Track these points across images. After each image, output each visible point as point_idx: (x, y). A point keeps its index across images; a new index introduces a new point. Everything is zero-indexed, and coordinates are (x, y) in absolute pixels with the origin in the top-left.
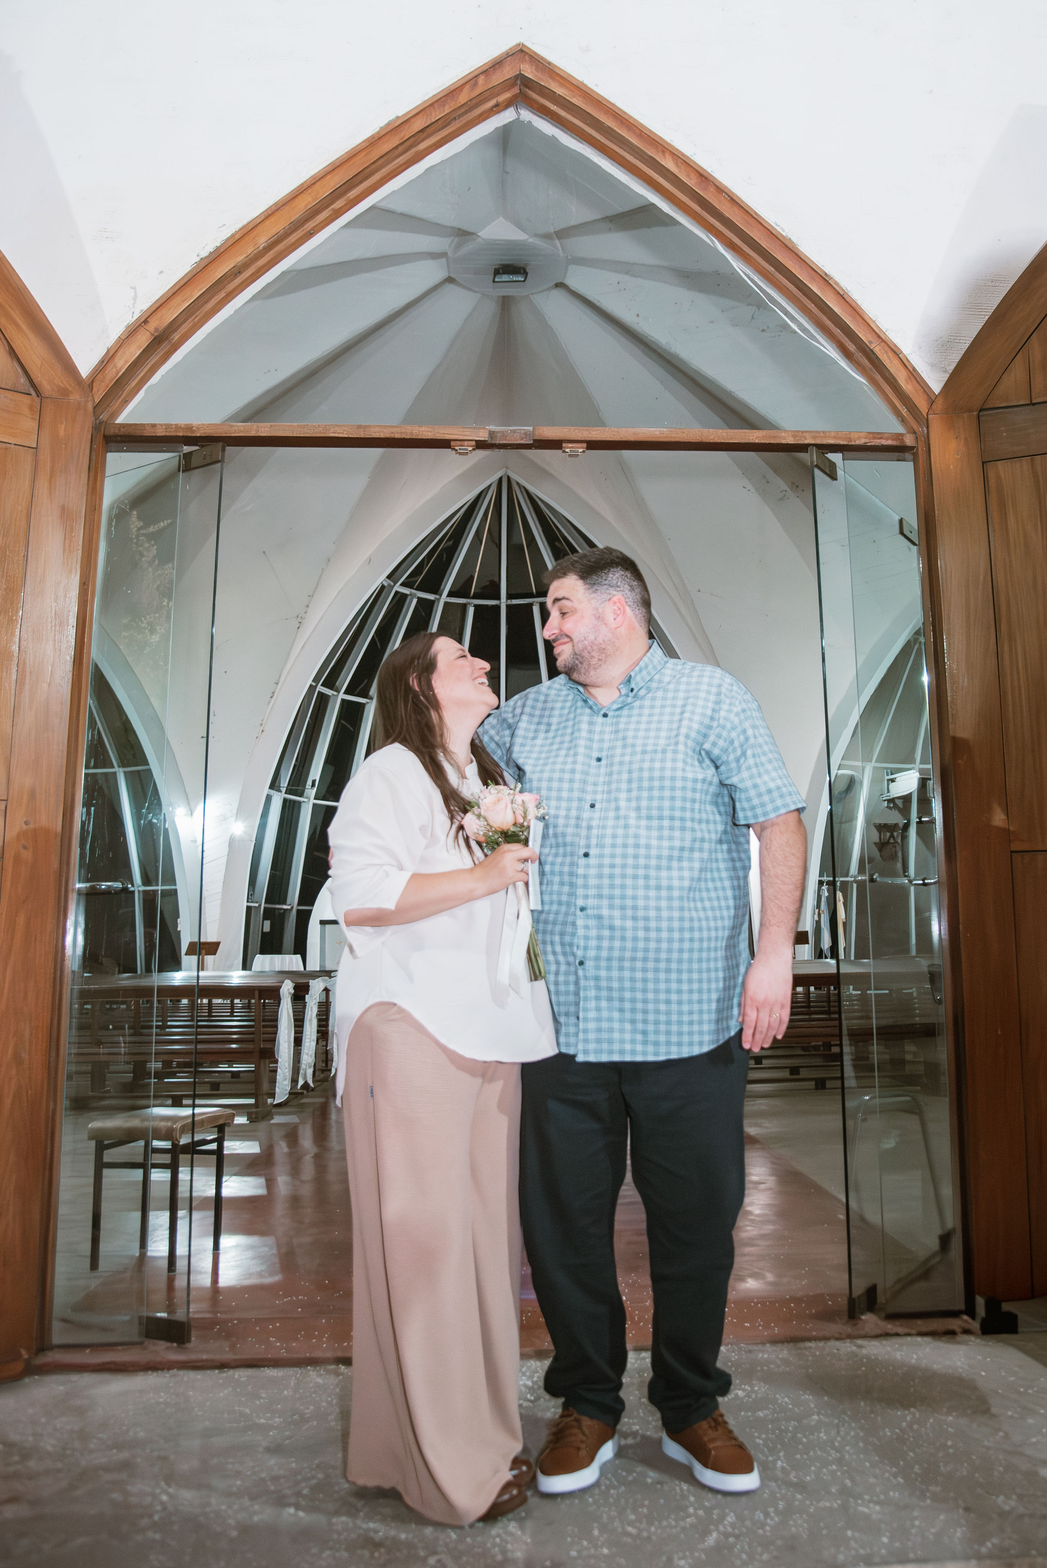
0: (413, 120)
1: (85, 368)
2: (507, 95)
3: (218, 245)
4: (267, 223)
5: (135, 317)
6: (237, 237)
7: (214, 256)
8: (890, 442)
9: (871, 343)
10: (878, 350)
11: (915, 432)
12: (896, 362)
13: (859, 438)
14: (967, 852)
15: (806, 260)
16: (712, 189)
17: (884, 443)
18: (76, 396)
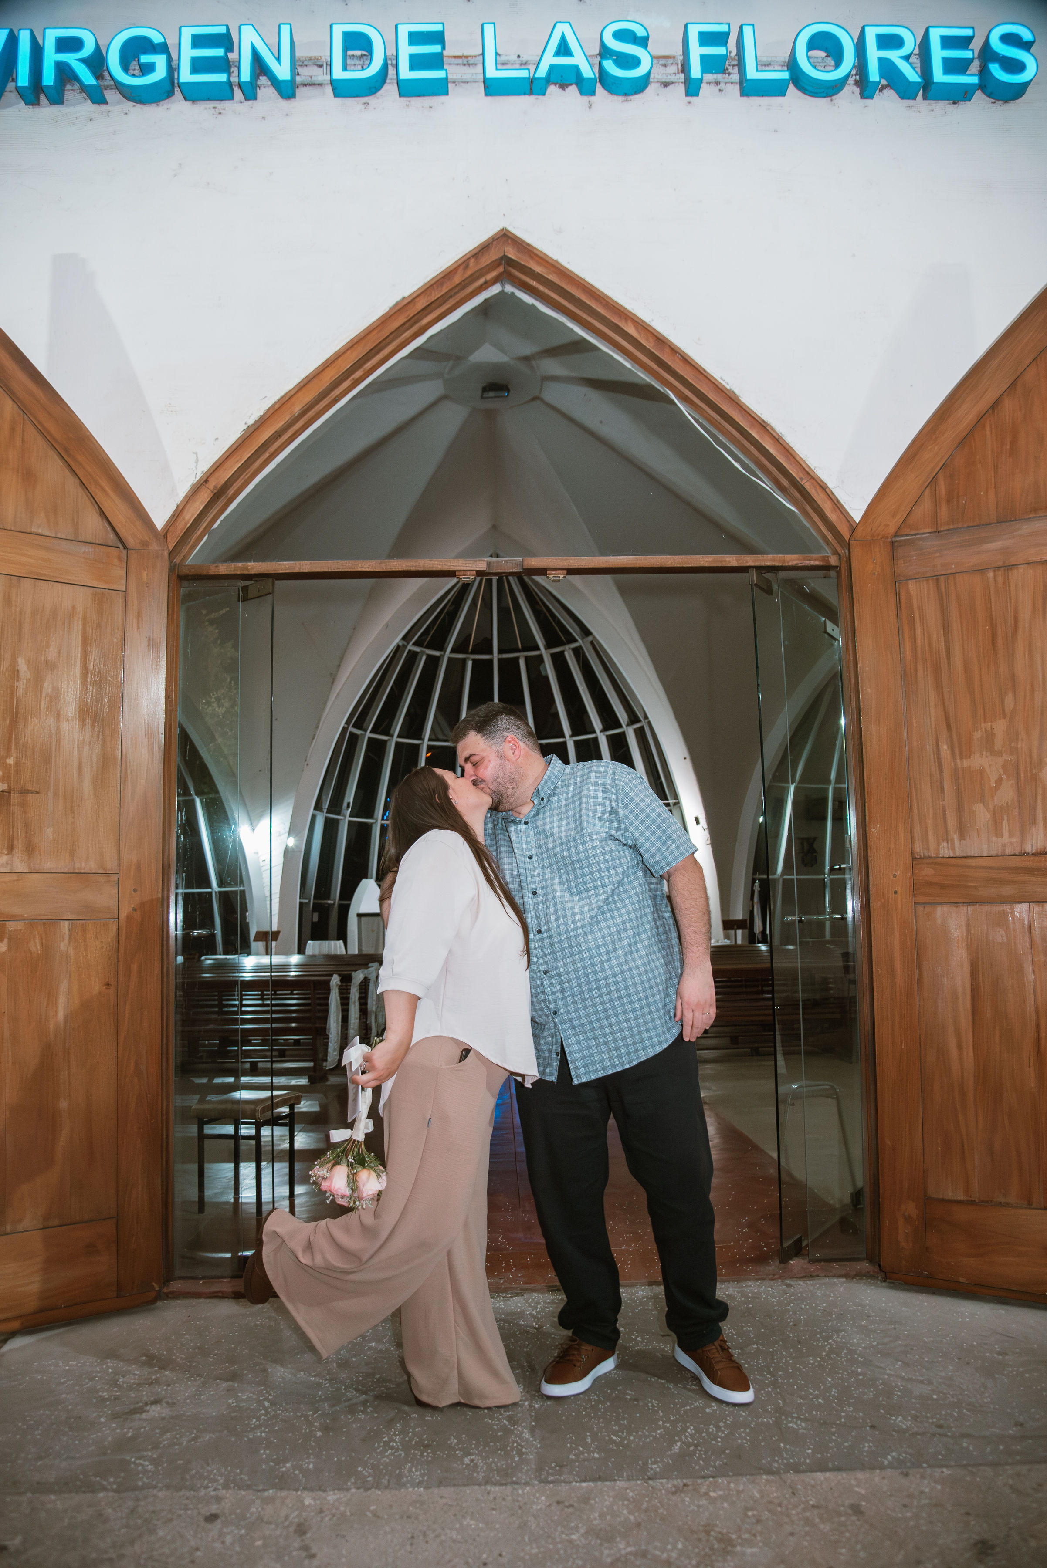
0: (416, 300)
1: (159, 523)
2: (494, 274)
3: (262, 414)
4: (300, 394)
5: (198, 477)
6: (277, 407)
7: (258, 424)
8: (817, 563)
9: (802, 479)
10: (807, 485)
11: (839, 555)
12: (823, 495)
13: (791, 560)
14: (879, 903)
15: (747, 410)
16: (667, 350)
17: (812, 563)
18: (154, 547)
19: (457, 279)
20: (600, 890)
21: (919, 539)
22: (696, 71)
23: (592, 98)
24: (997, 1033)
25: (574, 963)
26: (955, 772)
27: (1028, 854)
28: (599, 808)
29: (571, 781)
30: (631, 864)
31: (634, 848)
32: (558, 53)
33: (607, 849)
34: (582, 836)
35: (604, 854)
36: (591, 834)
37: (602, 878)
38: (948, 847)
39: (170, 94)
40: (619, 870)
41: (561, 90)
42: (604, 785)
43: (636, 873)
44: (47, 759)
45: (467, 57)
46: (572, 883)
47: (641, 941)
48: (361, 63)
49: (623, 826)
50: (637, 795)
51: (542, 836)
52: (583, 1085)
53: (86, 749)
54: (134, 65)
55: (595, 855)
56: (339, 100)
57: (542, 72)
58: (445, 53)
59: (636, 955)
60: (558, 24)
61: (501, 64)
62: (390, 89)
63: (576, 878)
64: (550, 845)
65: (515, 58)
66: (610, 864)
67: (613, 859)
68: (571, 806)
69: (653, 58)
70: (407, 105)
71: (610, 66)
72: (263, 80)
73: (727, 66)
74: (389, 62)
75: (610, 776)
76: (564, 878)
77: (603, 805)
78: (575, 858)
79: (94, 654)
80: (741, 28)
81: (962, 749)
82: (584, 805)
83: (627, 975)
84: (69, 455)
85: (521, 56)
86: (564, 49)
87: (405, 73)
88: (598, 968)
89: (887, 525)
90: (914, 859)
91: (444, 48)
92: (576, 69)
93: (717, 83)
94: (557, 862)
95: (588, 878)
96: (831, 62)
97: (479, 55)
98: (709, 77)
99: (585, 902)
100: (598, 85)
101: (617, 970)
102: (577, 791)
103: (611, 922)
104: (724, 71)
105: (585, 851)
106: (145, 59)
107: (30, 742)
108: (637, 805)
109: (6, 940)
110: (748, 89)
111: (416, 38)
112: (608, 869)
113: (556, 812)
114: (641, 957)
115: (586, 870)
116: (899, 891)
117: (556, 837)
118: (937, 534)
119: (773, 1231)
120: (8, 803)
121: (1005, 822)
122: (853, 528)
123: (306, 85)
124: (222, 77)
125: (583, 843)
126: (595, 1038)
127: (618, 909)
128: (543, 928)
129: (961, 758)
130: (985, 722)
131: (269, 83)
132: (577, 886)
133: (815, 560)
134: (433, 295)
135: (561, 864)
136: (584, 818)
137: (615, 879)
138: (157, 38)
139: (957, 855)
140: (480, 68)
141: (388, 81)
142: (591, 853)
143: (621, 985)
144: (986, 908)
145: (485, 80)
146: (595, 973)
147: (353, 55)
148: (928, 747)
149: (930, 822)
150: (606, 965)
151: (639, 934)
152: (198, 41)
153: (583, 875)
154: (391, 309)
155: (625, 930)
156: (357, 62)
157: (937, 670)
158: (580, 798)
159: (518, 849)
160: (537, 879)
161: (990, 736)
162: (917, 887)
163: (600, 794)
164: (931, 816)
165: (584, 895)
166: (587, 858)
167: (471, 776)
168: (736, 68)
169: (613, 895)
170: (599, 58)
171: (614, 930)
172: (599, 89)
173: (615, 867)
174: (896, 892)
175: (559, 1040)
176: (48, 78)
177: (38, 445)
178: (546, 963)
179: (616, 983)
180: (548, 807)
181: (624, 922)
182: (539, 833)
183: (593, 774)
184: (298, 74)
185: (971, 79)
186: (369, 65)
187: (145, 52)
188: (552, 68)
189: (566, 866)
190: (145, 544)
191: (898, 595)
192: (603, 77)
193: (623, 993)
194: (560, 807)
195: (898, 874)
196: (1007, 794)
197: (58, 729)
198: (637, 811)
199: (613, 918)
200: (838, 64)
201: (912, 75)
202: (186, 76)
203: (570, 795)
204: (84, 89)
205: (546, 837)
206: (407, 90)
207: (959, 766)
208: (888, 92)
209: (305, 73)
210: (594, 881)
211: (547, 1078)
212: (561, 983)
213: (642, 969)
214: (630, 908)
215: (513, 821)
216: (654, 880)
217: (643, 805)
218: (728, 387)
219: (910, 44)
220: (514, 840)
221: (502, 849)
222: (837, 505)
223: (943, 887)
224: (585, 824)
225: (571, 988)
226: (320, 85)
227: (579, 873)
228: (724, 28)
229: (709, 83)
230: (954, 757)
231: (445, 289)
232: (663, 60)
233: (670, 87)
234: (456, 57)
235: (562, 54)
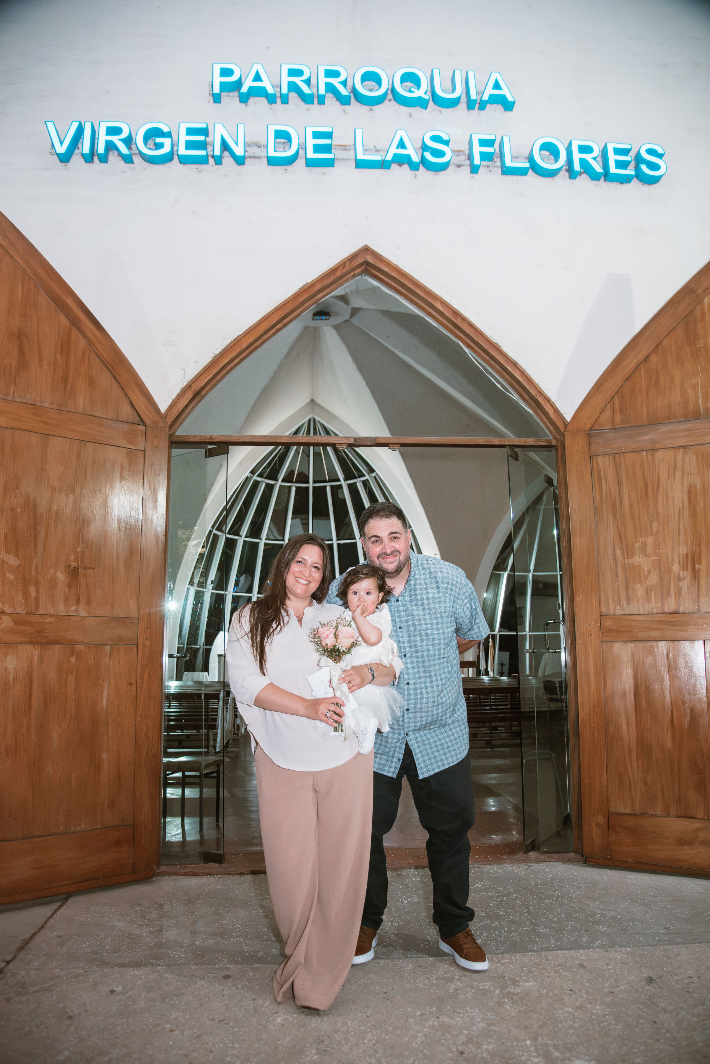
0: (315, 285)
1: (163, 408)
2: (359, 270)
3: (223, 348)
5: (186, 383)
6: (233, 344)
8: (545, 444)
9: (537, 395)
10: (540, 399)
11: (557, 439)
12: (548, 404)
13: (530, 442)
14: (581, 642)
15: (504, 354)
16: (460, 319)
17: (542, 444)
18: (161, 425)
19: (339, 273)
21: (604, 432)
22: (477, 161)
23: (417, 172)
26: (625, 567)
27: (666, 613)
38: (621, 609)
39: (171, 159)
41: (398, 167)
44: (99, 549)
45: (345, 146)
48: (283, 146)
54: (151, 143)
56: (270, 167)
57: (389, 158)
58: (333, 143)
60: (398, 131)
61: (365, 150)
62: (300, 162)
65: (373, 147)
69: (452, 151)
70: (310, 172)
71: (428, 155)
72: (226, 153)
73: (494, 157)
74: (301, 147)
80: (502, 138)
81: (629, 553)
85: (376, 146)
86: (402, 145)
87: (311, 154)
89: (586, 423)
90: (601, 615)
91: (332, 140)
92: (408, 156)
93: (488, 166)
96: (552, 157)
97: (353, 145)
98: (484, 163)
100: (420, 165)
104: (492, 160)
106: (158, 140)
109: (74, 657)
110: (506, 171)
111: (317, 135)
116: (593, 635)
118: (614, 430)
121: (653, 595)
122: (566, 424)
123: (251, 157)
124: (203, 153)
129: (628, 558)
130: (641, 538)
131: (230, 155)
133: (543, 442)
138: (166, 129)
139: (626, 613)
140: (352, 152)
141: (299, 157)
144: (642, 644)
145: (356, 160)
147: (280, 143)
148: (609, 550)
149: (610, 594)
152: (190, 131)
154: (300, 289)
156: (281, 145)
157: (614, 506)
161: (645, 545)
162: (603, 632)
164: (611, 591)
168: (499, 159)
170: (421, 150)
172: (421, 167)
174: (591, 635)
176: (101, 149)
177: (97, 364)
184: (246, 151)
185: (630, 171)
186: (290, 148)
187: (158, 136)
188: (395, 155)
190: (155, 421)
191: (592, 464)
192: (423, 161)
195: (592, 624)
196: (654, 579)
200: (557, 159)
201: (599, 169)
202: (181, 150)
204: (120, 154)
206: (310, 163)
207: (627, 562)
208: (584, 176)
209: (252, 151)
218: (495, 341)
219: (597, 152)
222: (557, 411)
223: (618, 632)
226: (259, 158)
228: (492, 137)
229: (483, 166)
230: (624, 557)
231: (331, 279)
232: (457, 152)
233: (461, 168)
234: (338, 146)
235: (399, 148)
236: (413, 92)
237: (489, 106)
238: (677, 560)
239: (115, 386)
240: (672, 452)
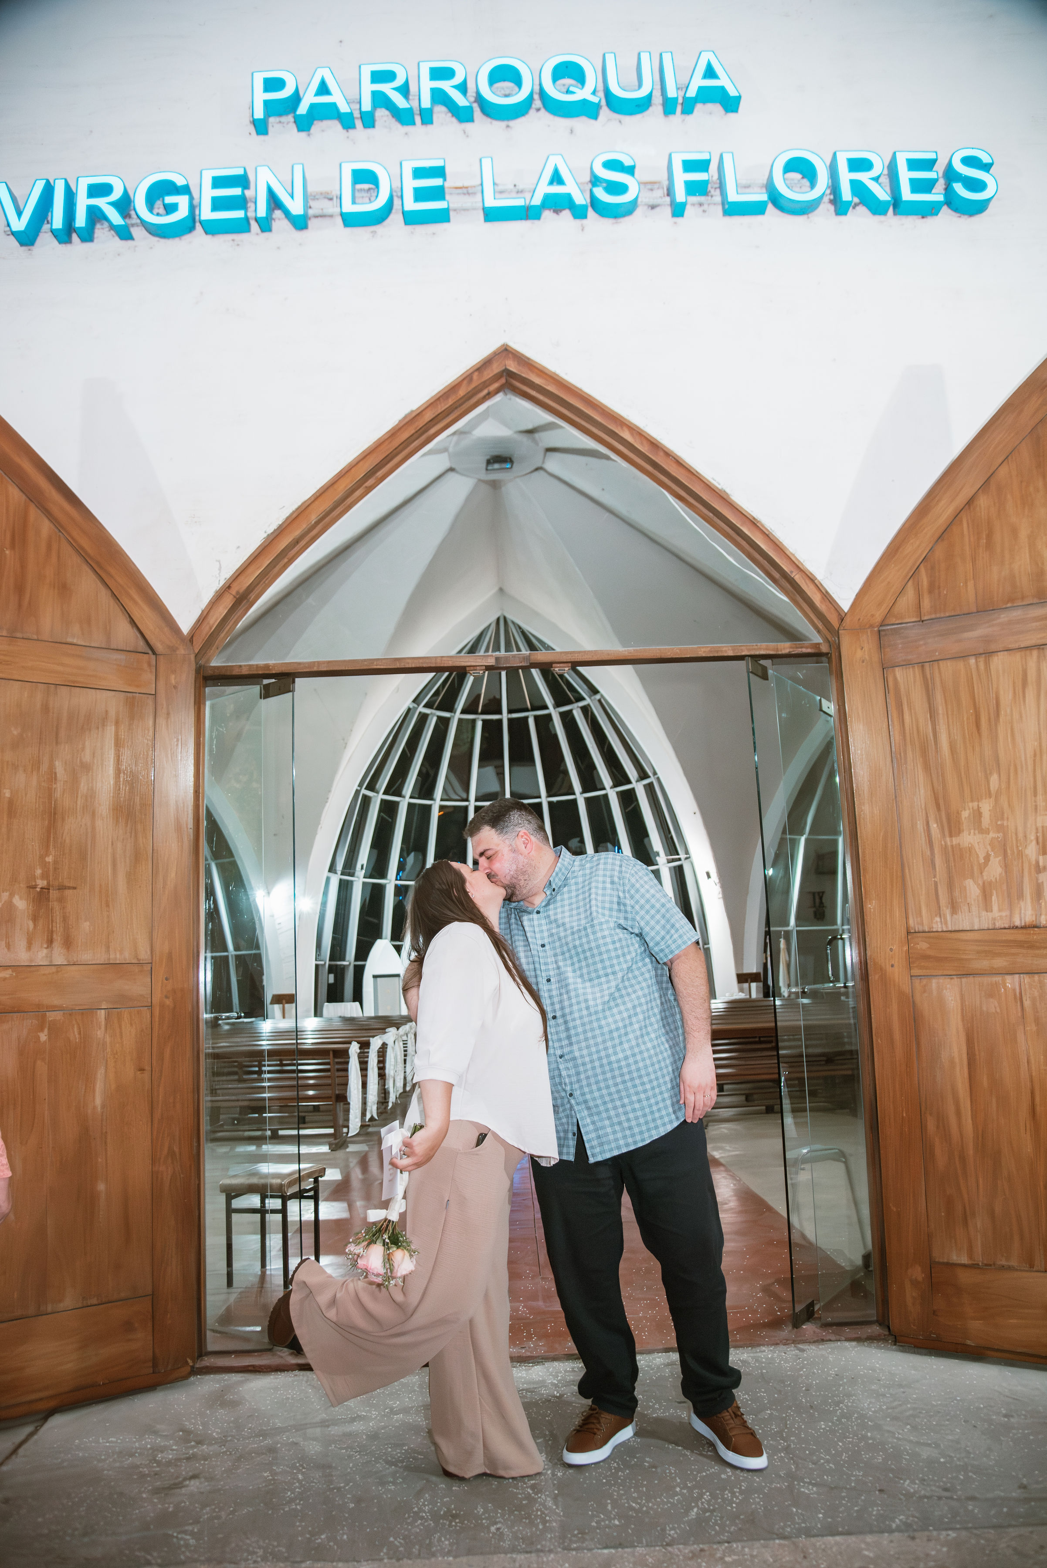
0: (423, 414)
1: (186, 627)
2: (496, 385)
3: (280, 523)
4: (317, 502)
5: (222, 583)
6: (293, 517)
7: (278, 533)
8: (809, 650)
9: (792, 572)
10: (798, 577)
11: (829, 642)
12: (812, 586)
13: (785, 649)
14: (877, 977)
15: (738, 507)
16: (661, 453)
17: (804, 650)
18: (182, 651)
19: (462, 392)
20: (611, 977)
21: (906, 628)
22: (680, 195)
23: (584, 222)
24: (994, 1100)
25: (588, 1047)
26: (945, 849)
27: (1017, 927)
28: (607, 898)
29: (581, 873)
30: (639, 951)
31: (640, 935)
32: (551, 183)
33: (616, 938)
34: (592, 926)
35: (614, 942)
36: (601, 924)
37: (612, 966)
38: (941, 921)
39: (191, 230)
40: (628, 957)
41: (555, 215)
42: (612, 876)
43: (643, 959)
44: (83, 856)
45: (467, 188)
46: (585, 971)
47: (651, 1024)
48: (369, 195)
49: (629, 916)
50: (642, 886)
51: (554, 925)
52: (598, 1164)
53: (119, 845)
54: (158, 205)
55: (605, 944)
56: (349, 230)
57: (537, 201)
58: (447, 185)
59: (646, 1038)
60: (551, 157)
61: (499, 192)
62: (396, 218)
63: (588, 966)
64: (562, 934)
65: (512, 187)
66: (620, 952)
67: (622, 947)
68: (581, 897)
69: (640, 183)
71: (601, 194)
72: (278, 214)
73: (709, 188)
74: (394, 194)
75: (617, 868)
76: (577, 966)
77: (611, 895)
78: (586, 947)
79: (126, 754)
80: (721, 155)
81: (953, 827)
82: (593, 896)
83: (639, 1057)
84: (101, 567)
85: (517, 184)
86: (557, 179)
87: (410, 205)
88: (611, 1051)
89: (873, 616)
90: (908, 933)
91: (445, 180)
92: (569, 197)
93: (701, 205)
94: (569, 951)
95: (599, 966)
96: (806, 183)
97: (478, 186)
98: (693, 200)
99: (597, 989)
100: (590, 209)
101: (629, 1053)
102: (587, 883)
103: (622, 1008)
104: (706, 193)
105: (596, 940)
106: (169, 199)
107: (68, 841)
108: (643, 896)
109: (46, 1031)
110: (732, 210)
111: (419, 173)
112: (618, 957)
113: (566, 902)
114: (651, 1040)
115: (597, 959)
116: (896, 965)
117: (568, 926)
118: (921, 623)
119: (786, 1294)
120: (48, 899)
121: (994, 898)
122: (842, 617)
123: (316, 216)
124: (239, 214)
125: (594, 933)
126: (609, 1118)
127: (628, 994)
128: (558, 1014)
129: (951, 836)
130: (972, 801)
131: (283, 216)
132: (589, 973)
133: (807, 648)
134: (439, 407)
135: (573, 952)
136: (594, 909)
137: (625, 966)
138: (180, 181)
139: (950, 929)
140: (479, 197)
141: (394, 211)
142: (601, 942)
143: (633, 1067)
144: (978, 979)
145: (483, 209)
146: (608, 1056)
147: (361, 190)
148: (918, 826)
149: (923, 898)
150: (618, 1049)
151: (649, 1017)
152: (218, 182)
153: (595, 963)
154: (400, 421)
155: (636, 1014)
156: (365, 194)
157: (924, 752)
158: (590, 889)
159: (532, 938)
160: (550, 967)
161: (978, 814)
162: (911, 959)
163: (608, 885)
164: (924, 892)
165: (596, 982)
166: (598, 947)
167: (485, 869)
168: (718, 191)
169: (623, 981)
170: (590, 185)
171: (625, 1015)
172: (591, 213)
173: (624, 955)
174: (892, 966)
175: (575, 1121)
176: (81, 220)
177: (73, 560)
178: (562, 1047)
179: (628, 1065)
180: (559, 898)
181: (634, 1007)
182: (551, 923)
183: (601, 866)
184: (310, 207)
185: (937, 196)
186: (377, 197)
187: (169, 193)
188: (547, 196)
189: (577, 954)
190: (173, 649)
191: (885, 680)
192: (594, 203)
193: (635, 1075)
194: (570, 898)
195: (894, 947)
196: (995, 870)
197: (93, 828)
198: (642, 901)
199: (624, 1003)
200: (813, 184)
201: (883, 195)
202: (206, 213)
203: (580, 886)
204: (112, 228)
205: (558, 926)
206: (412, 219)
207: (949, 843)
208: (860, 209)
209: (317, 207)
210: (604, 968)
211: (565, 1158)
212: (576, 1066)
213: (652, 1052)
214: (640, 993)
215: (525, 911)
216: (660, 966)
217: (648, 896)
218: (720, 487)
219: (879, 167)
220: (527, 929)
221: (516, 938)
222: (826, 596)
223: (939, 960)
224: (594, 914)
225: (586, 1071)
226: (331, 216)
227: (590, 961)
228: (705, 156)
229: (693, 205)
230: (944, 836)
231: (450, 402)
232: (650, 185)
233: (657, 210)
234: (456, 188)
235: (555, 183)
236: (573, 93)
237: (699, 107)
238: (1033, 837)
239: (104, 593)
240: (1018, 656)
